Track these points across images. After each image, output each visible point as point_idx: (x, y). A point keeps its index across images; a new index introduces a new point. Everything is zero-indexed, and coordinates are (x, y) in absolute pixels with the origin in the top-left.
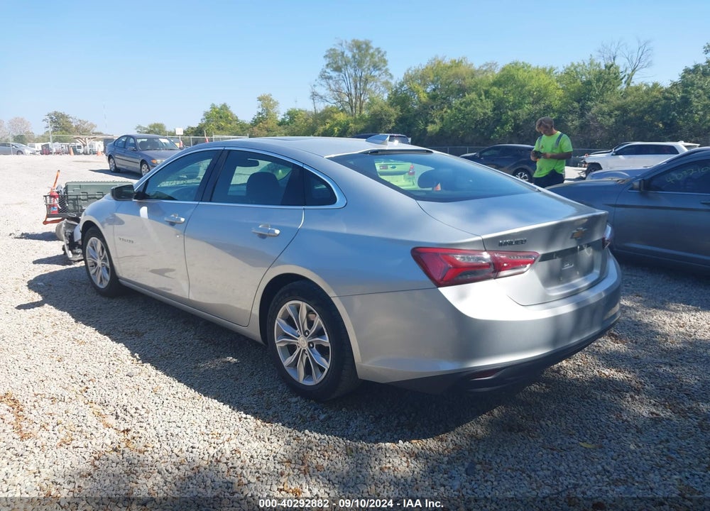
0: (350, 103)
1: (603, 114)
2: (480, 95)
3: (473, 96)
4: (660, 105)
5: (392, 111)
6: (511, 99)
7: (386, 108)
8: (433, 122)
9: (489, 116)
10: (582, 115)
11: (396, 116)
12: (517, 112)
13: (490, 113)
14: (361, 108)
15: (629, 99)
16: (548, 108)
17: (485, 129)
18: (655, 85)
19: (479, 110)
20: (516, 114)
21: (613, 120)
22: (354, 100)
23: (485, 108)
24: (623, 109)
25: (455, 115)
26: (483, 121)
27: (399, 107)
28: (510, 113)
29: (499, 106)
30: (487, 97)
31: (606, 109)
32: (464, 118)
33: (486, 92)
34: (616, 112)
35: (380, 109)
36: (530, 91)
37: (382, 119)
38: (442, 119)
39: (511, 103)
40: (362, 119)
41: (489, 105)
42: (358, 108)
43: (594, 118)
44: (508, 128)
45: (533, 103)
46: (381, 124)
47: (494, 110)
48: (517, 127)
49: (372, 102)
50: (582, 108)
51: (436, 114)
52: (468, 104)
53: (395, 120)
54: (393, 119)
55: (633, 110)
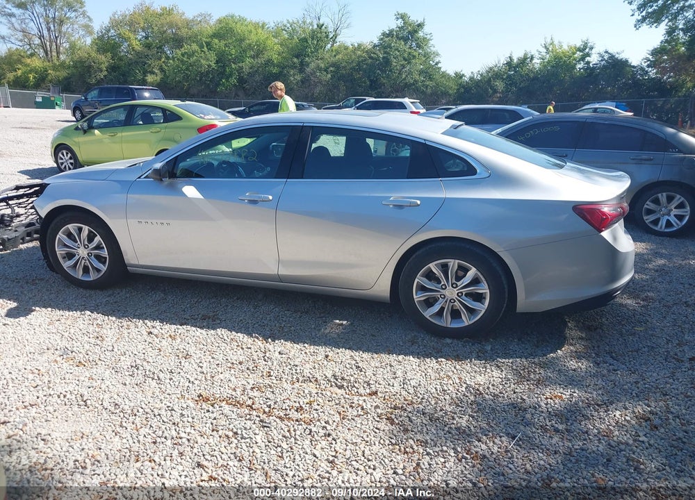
0: (43, 46)
1: (320, 69)
2: (201, 47)
3: (195, 47)
4: (367, 64)
5: (102, 58)
6: (233, 52)
7: (94, 54)
8: (152, 73)
9: (214, 69)
10: (301, 71)
11: (107, 64)
12: (240, 65)
13: (214, 66)
14: (58, 53)
15: (340, 56)
16: (269, 62)
17: (210, 81)
18: (359, 46)
19: (203, 62)
20: (239, 67)
21: (329, 76)
22: (48, 44)
23: (208, 60)
24: (336, 65)
25: (178, 66)
26: (208, 72)
27: (109, 55)
28: (233, 66)
29: (222, 59)
30: (209, 49)
31: (323, 65)
32: (187, 69)
33: (208, 44)
34: (332, 69)
35: (87, 56)
36: (250, 45)
37: (90, 67)
38: (162, 70)
39: (233, 56)
40: (63, 65)
41: (213, 57)
42: (54, 54)
43: (313, 73)
44: (233, 80)
45: (253, 57)
46: (89, 72)
47: (217, 62)
48: (241, 80)
49: (73, 47)
50: (302, 63)
51: (155, 64)
52: (190, 55)
53: (107, 68)
54: (104, 67)
55: (344, 67)
